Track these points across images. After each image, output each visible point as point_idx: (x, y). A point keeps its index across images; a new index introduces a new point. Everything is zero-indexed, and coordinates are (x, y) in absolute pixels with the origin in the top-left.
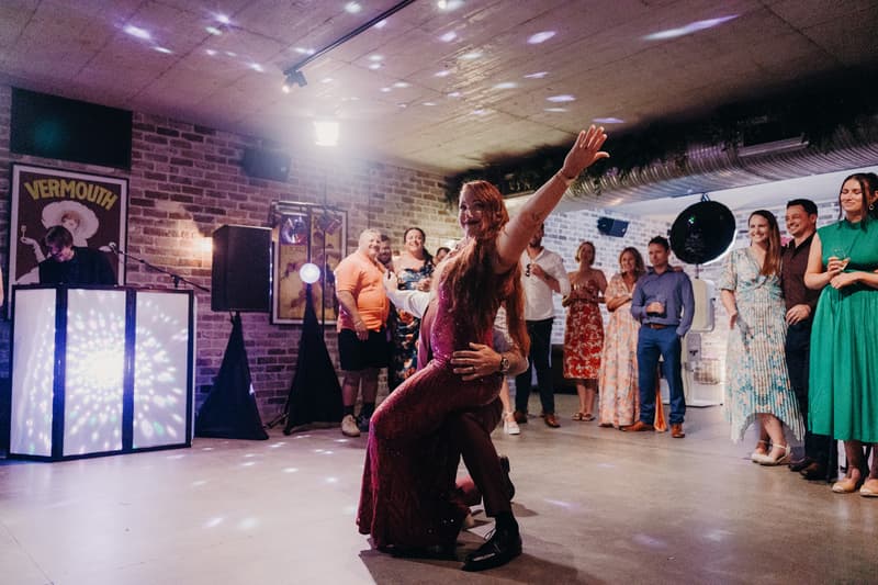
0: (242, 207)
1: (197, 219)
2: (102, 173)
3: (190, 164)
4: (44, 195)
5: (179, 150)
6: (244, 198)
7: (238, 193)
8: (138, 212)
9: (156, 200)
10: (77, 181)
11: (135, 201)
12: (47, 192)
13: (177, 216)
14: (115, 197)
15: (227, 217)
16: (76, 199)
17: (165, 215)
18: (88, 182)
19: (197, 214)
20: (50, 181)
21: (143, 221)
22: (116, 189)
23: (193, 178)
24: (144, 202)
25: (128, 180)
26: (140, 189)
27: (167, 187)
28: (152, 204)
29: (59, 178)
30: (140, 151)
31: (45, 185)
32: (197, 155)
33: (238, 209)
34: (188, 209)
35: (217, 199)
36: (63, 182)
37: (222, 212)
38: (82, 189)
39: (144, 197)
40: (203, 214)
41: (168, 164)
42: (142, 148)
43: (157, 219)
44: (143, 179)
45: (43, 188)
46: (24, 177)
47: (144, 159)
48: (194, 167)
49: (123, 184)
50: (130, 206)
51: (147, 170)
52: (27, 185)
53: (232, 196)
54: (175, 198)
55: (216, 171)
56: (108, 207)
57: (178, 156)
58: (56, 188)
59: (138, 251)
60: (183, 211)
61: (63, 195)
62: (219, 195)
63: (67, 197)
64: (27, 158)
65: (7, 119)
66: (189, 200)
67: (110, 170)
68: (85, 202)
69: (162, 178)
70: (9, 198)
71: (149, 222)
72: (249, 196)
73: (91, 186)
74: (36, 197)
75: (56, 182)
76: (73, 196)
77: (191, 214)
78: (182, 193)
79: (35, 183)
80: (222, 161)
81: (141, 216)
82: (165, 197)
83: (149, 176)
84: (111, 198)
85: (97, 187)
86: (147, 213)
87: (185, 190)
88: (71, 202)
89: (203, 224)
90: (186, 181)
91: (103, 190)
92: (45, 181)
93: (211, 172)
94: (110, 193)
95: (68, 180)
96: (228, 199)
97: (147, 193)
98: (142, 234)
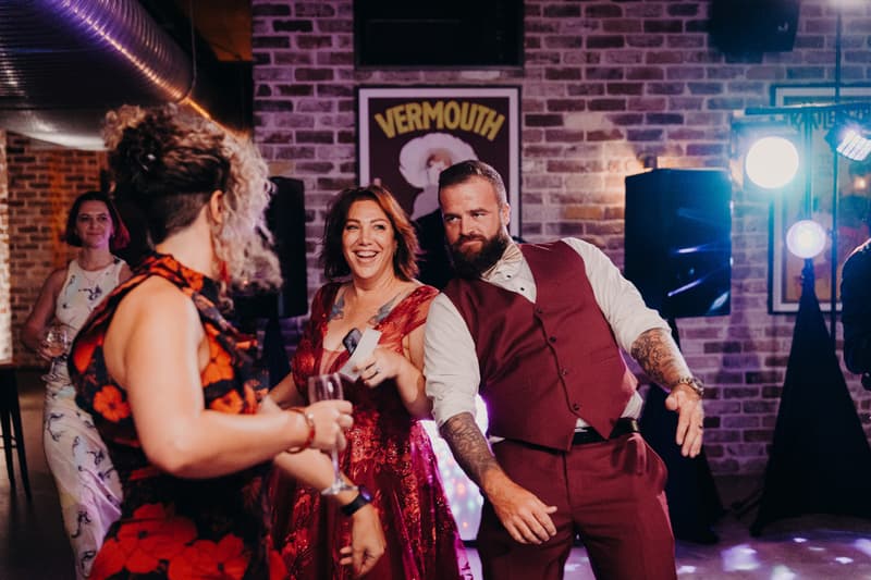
0: (712, 105)
1: (633, 137)
2: (482, 79)
3: (618, 42)
4: (402, 130)
5: (600, 21)
6: (716, 89)
7: (705, 80)
8: (538, 136)
9: (565, 114)
10: (446, 100)
11: (532, 121)
12: (405, 123)
13: (598, 136)
14: (501, 118)
15: (684, 127)
16: (445, 130)
17: (577, 137)
18: (460, 101)
19: (634, 127)
20: (409, 107)
21: (544, 151)
22: (501, 106)
23: (626, 67)
24: (545, 120)
25: (519, 88)
26: (540, 98)
27: (584, 91)
28: (559, 121)
29: (420, 101)
30: (537, 35)
31: (403, 113)
32: (633, 26)
33: (705, 109)
34: (619, 121)
35: (666, 97)
36: (426, 105)
37: (677, 119)
38: (452, 114)
39: (546, 111)
40: (643, 127)
41: (584, 48)
42: (541, 29)
43: (566, 145)
44: (544, 81)
45: (399, 120)
46: (378, 106)
47: (544, 48)
48: (627, 47)
49: (512, 94)
50: (524, 128)
51: (549, 65)
52: (379, 117)
53: (695, 88)
54: (596, 106)
55: (665, 48)
56: (491, 137)
57: (600, 32)
58: (416, 117)
59: (539, 201)
60: (609, 126)
61: (427, 126)
62: (670, 89)
63: (433, 129)
64: (377, 76)
65: (348, 23)
66: (620, 105)
67: (492, 75)
68: (458, 133)
69: (572, 74)
70: (356, 139)
71: (556, 151)
72: (725, 83)
73: (465, 105)
74: (390, 133)
75: (415, 106)
76: (440, 126)
77: (623, 129)
78: (607, 96)
79: (389, 112)
80: (675, 27)
81: (543, 143)
82: (575, 107)
83: (552, 75)
84: (495, 119)
85: (475, 107)
86: (551, 137)
87: (613, 89)
88: (439, 135)
89: (644, 145)
90: (614, 73)
91: (484, 110)
92: (401, 108)
93: (656, 50)
94: (493, 113)
95: (433, 102)
96: (687, 93)
97: (553, 105)
98: (545, 173)
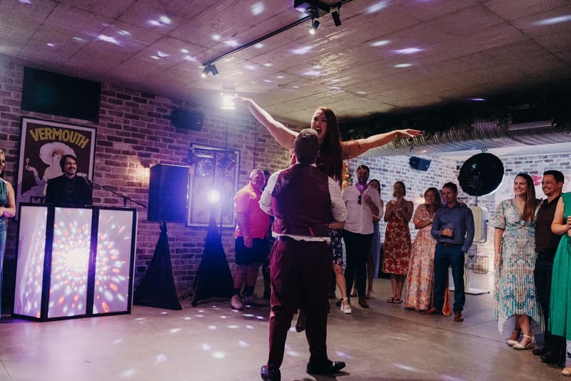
0: (170, 147)
1: (140, 155)
2: (80, 124)
3: (137, 118)
4: (42, 138)
5: (131, 108)
6: (171, 141)
7: (168, 137)
8: (102, 150)
9: (114, 142)
10: (64, 129)
11: (100, 143)
12: (44, 136)
13: (126, 153)
14: (87, 140)
15: (159, 154)
16: (62, 141)
17: (119, 152)
18: (70, 130)
19: (141, 151)
20: (46, 129)
21: (105, 156)
22: (88, 135)
23: (139, 127)
24: (105, 143)
25: (96, 129)
26: (104, 134)
27: (122, 134)
28: (111, 145)
29: (52, 127)
30: (105, 109)
31: (43, 131)
32: (142, 112)
33: (167, 148)
34: (135, 148)
35: (154, 141)
36: (54, 129)
37: (157, 151)
38: (66, 134)
39: (106, 140)
40: (144, 152)
41: (123, 118)
42: (107, 107)
43: (114, 155)
44: (106, 128)
45: (41, 134)
46: (30, 126)
47: (108, 115)
48: (140, 120)
49: (93, 131)
50: (97, 146)
51: (109, 122)
52: (31, 131)
53: (164, 140)
54: (127, 141)
55: (154, 123)
56: (82, 147)
57: (130, 113)
58: (50, 134)
59: (101, 176)
60: (131, 150)
61: (54, 138)
62: (154, 139)
63: (57, 140)
64: (31, 114)
65: (20, 88)
66: (136, 142)
67: (85, 122)
68: (68, 143)
69: (119, 127)
70: (19, 139)
71: (109, 157)
72: (175, 139)
73: (72, 133)
74: (36, 139)
75: (49, 129)
76: (60, 139)
77: (136, 151)
78: (131, 138)
79: (36, 130)
80: (159, 116)
81: (104, 153)
82: (119, 140)
83: (110, 126)
84: (85, 140)
85: (76, 133)
86: (107, 150)
87: (133, 135)
88: (59, 143)
89: (144, 159)
90: (134, 129)
91: (80, 135)
92: (42, 129)
93: (151, 123)
94: (84, 137)
95: (58, 129)
96: (161, 141)
97: (109, 138)
98: (104, 165)
